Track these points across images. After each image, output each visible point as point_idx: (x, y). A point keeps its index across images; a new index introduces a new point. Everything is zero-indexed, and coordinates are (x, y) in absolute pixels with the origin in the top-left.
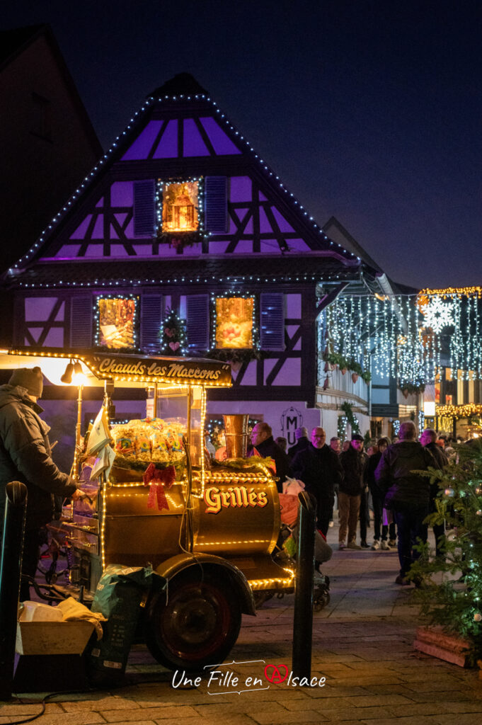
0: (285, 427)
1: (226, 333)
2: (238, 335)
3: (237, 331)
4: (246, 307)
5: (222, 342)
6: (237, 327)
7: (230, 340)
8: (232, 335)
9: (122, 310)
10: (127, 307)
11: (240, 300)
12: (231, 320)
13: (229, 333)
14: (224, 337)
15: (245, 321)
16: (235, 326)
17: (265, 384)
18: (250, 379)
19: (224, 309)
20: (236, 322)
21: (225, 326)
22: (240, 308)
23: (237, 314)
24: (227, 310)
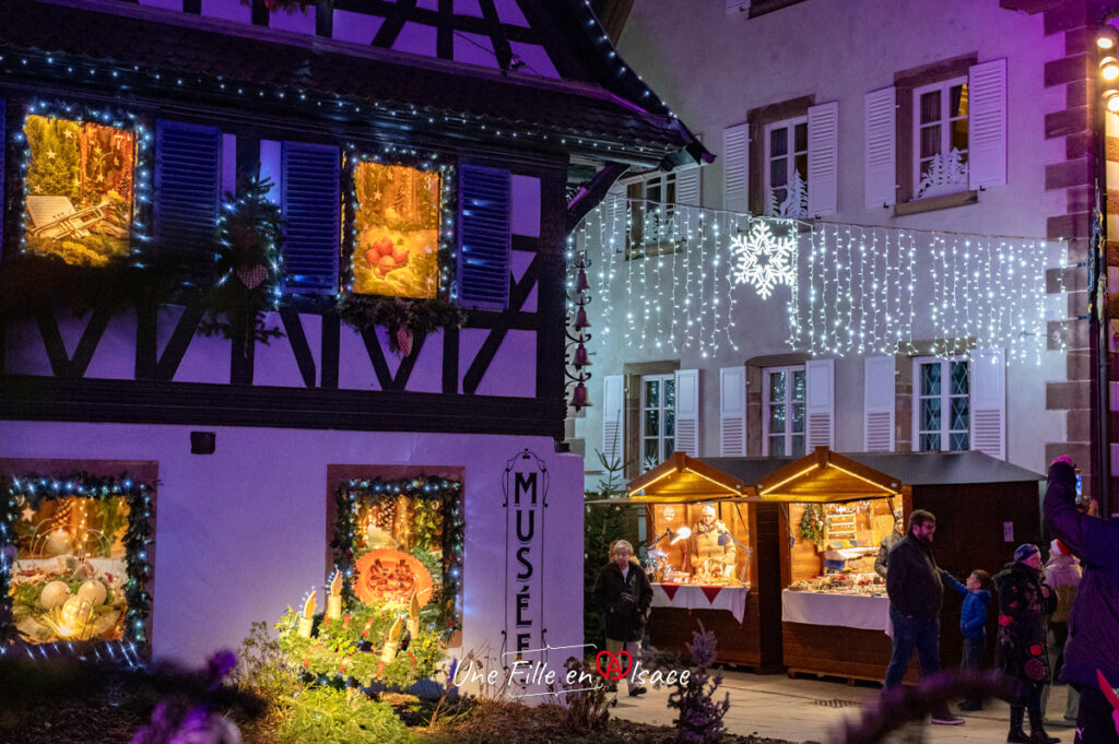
0: (512, 498)
1: (373, 253)
2: (402, 262)
3: (400, 250)
4: (420, 193)
5: (363, 277)
6: (401, 242)
7: (383, 273)
8: (389, 260)
9: (91, 155)
10: (106, 147)
11: (409, 172)
12: (386, 222)
13: (381, 254)
14: (369, 264)
15: (418, 228)
16: (395, 237)
17: (461, 391)
18: (426, 379)
19: (369, 192)
20: (397, 228)
21: (371, 236)
22: (408, 193)
23: (399, 207)
24: (378, 195)
